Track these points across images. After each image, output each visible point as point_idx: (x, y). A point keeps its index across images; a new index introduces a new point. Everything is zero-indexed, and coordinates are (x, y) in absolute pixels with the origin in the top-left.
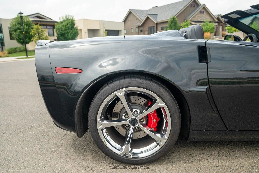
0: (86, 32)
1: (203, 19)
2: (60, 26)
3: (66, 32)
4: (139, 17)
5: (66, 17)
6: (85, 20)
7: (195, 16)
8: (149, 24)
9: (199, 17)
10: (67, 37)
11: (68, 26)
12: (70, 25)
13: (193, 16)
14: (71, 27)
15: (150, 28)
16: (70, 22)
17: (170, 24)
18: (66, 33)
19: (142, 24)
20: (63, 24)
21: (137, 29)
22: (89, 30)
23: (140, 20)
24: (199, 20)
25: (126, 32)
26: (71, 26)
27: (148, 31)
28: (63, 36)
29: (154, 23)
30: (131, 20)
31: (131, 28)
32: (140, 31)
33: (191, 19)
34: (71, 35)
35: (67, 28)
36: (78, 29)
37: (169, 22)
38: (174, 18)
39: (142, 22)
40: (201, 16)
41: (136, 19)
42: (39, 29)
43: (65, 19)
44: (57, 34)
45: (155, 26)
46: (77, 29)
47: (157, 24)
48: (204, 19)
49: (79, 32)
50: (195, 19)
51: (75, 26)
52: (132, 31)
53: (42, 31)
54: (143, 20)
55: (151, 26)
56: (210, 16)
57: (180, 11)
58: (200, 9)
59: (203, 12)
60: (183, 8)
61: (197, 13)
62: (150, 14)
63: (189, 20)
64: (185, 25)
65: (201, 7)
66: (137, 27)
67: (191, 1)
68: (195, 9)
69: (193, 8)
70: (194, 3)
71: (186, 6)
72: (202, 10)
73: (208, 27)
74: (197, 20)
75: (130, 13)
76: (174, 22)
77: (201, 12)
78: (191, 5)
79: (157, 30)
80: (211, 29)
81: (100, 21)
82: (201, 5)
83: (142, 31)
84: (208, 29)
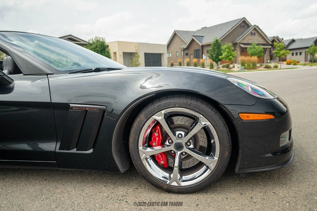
0: (121, 56)
4: (184, 39)
5: (96, 39)
6: (119, 43)
7: (245, 38)
8: (194, 47)
9: (249, 39)
13: (242, 38)
15: (195, 51)
16: (99, 45)
17: (213, 47)
19: (187, 47)
20: (92, 47)
21: (182, 52)
22: (124, 53)
23: (186, 42)
25: (172, 55)
26: (100, 49)
27: (193, 54)
29: (200, 45)
30: (176, 42)
31: (177, 52)
32: (185, 54)
33: (241, 41)
37: (211, 45)
38: (217, 41)
39: (186, 44)
40: (252, 38)
41: (182, 41)
43: (95, 42)
45: (200, 49)
47: (202, 46)
48: (255, 41)
50: (245, 41)
52: (177, 55)
54: (188, 42)
55: (196, 49)
56: (263, 38)
57: (227, 33)
58: (251, 30)
59: (255, 34)
60: (231, 29)
61: (247, 35)
62: (195, 36)
63: (238, 42)
64: (226, 48)
65: (252, 28)
66: (182, 50)
67: (240, 21)
68: (245, 31)
69: (242, 29)
70: (244, 24)
71: (233, 27)
72: (254, 32)
73: (255, 50)
74: (248, 43)
75: (175, 35)
76: (217, 45)
77: (252, 34)
78: (240, 26)
79: (202, 54)
80: (258, 52)
81: (137, 43)
82: (251, 26)
83: (187, 54)
84: (254, 52)
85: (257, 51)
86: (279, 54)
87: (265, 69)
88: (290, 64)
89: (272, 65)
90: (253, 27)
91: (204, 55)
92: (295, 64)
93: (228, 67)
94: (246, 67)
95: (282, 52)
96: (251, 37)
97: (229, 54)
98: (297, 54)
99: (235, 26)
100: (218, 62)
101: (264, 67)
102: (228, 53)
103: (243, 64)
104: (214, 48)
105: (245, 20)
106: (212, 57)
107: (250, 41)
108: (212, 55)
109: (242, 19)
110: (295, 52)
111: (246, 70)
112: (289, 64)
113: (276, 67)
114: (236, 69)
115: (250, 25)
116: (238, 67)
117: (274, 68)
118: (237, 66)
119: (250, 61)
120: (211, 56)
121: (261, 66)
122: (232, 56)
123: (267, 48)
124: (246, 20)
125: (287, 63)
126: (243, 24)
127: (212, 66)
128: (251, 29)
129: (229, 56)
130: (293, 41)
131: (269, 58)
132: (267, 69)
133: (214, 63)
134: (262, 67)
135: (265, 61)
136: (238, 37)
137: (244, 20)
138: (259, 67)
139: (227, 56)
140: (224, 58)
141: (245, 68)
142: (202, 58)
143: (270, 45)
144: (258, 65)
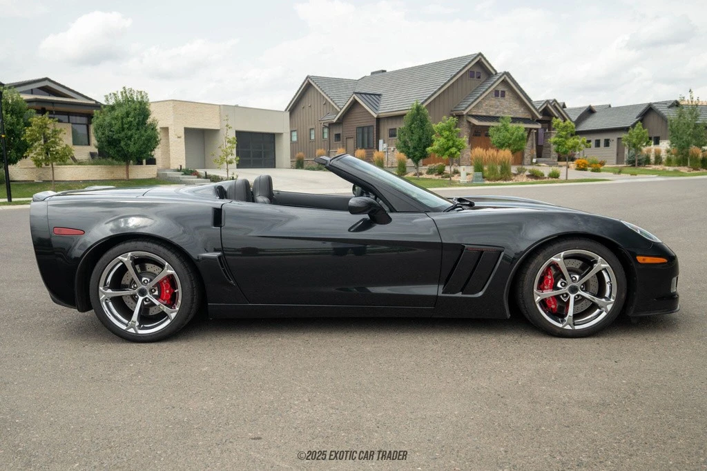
0: (179, 137)
1: (504, 113)
2: (108, 119)
3: (122, 135)
4: (331, 99)
5: (124, 95)
6: (177, 104)
7: (480, 102)
8: (357, 121)
9: (491, 106)
10: (125, 148)
11: (129, 119)
12: (134, 117)
13: (475, 104)
14: (138, 124)
15: (360, 131)
16: (135, 109)
17: (409, 123)
18: (123, 139)
19: (339, 119)
20: (116, 113)
21: (326, 130)
22: (189, 132)
23: (335, 107)
24: (492, 114)
25: (297, 138)
26: (137, 120)
27: (355, 138)
28: (115, 146)
29: (372, 116)
30: (310, 106)
31: (311, 129)
32: (333, 137)
33: (471, 110)
34: (137, 146)
35: (126, 126)
36: (158, 128)
37: (406, 117)
38: (418, 109)
39: (338, 112)
40: (498, 103)
41: (325, 104)
42: (46, 127)
43: (122, 101)
44: (98, 141)
45: (372, 126)
46: (154, 129)
47: (378, 120)
48: (506, 111)
49: (161, 136)
50: (480, 111)
51: (149, 121)
52: (313, 137)
53: (55, 132)
54: (341, 109)
55: (362, 125)
56: (523, 104)
57: (440, 89)
58: (495, 84)
59: (503, 94)
60: (449, 81)
61: (486, 96)
62: (360, 94)
63: (465, 113)
64: (444, 129)
65: (498, 79)
66: (326, 127)
67: (470, 63)
68: (482, 85)
69: (475, 82)
70: (479, 69)
71: (455, 76)
72: (501, 89)
73: (509, 135)
74: (488, 115)
75: (308, 87)
76: (418, 118)
77: (496, 93)
78: (471, 73)
79: (378, 138)
80: (515, 140)
81: (220, 106)
82: (496, 73)
83: (338, 137)
84: (506, 140)
85: (513, 138)
86: (563, 146)
87: (530, 180)
88: (584, 169)
89: (545, 170)
90: (501, 77)
91: (381, 142)
92: (596, 170)
93: (441, 172)
94: (486, 174)
95: (571, 142)
96: (494, 101)
97: (451, 143)
98: (598, 144)
99: (458, 73)
100: (418, 160)
101: (528, 176)
102: (449, 140)
103: (478, 168)
104: (410, 126)
105: (483, 60)
106: (404, 148)
107: (492, 111)
108: (405, 142)
109: (475, 58)
110: (593, 138)
111: (488, 182)
112: (581, 168)
113: (555, 176)
114: (463, 178)
115: (494, 73)
116: (468, 174)
117: (550, 179)
118: (466, 172)
119: (494, 160)
120: (402, 145)
121: (520, 172)
122: (457, 147)
123: (531, 129)
124: (485, 59)
125: (578, 165)
126: (476, 70)
127: (402, 169)
128: (495, 82)
129: (451, 147)
130: (590, 111)
131: (535, 153)
132: (534, 180)
133: (409, 162)
134: (521, 174)
135: (527, 159)
136: (465, 100)
137: (480, 59)
138: (515, 175)
139: (446, 147)
140: (437, 151)
141: (484, 177)
142: (378, 148)
143: (539, 121)
144: (514, 169)
